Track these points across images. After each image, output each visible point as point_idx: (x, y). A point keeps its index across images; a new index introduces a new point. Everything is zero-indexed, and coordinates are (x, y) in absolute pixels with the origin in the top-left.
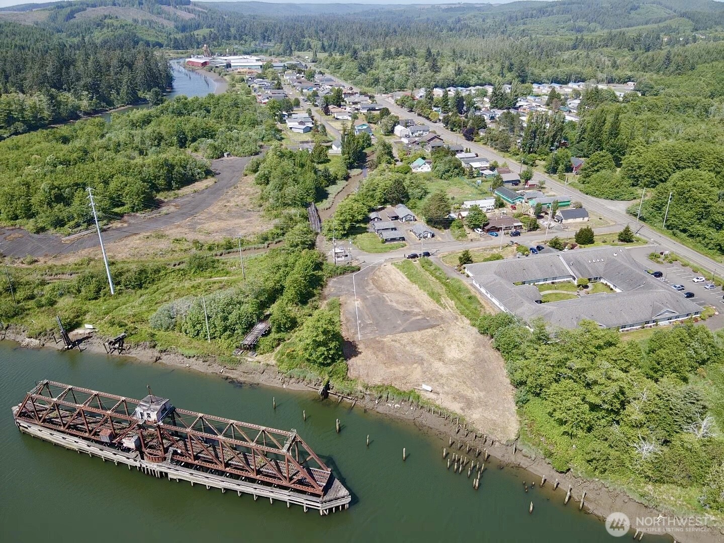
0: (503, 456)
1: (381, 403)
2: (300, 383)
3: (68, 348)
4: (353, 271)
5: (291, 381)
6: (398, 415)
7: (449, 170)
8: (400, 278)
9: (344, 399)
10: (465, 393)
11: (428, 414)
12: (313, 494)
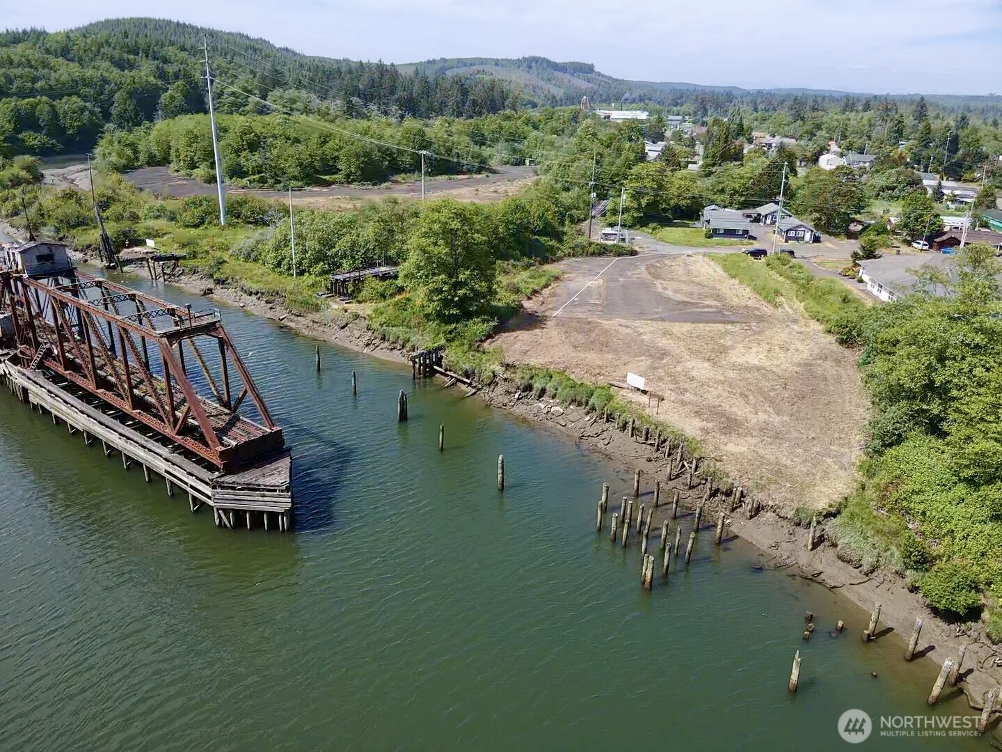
0: (777, 546)
1: (524, 400)
2: (395, 351)
3: (109, 266)
4: (619, 255)
5: (382, 346)
6: (550, 424)
7: (895, 187)
8: (711, 271)
9: (459, 384)
10: (734, 409)
11: (617, 434)
12: (201, 461)
